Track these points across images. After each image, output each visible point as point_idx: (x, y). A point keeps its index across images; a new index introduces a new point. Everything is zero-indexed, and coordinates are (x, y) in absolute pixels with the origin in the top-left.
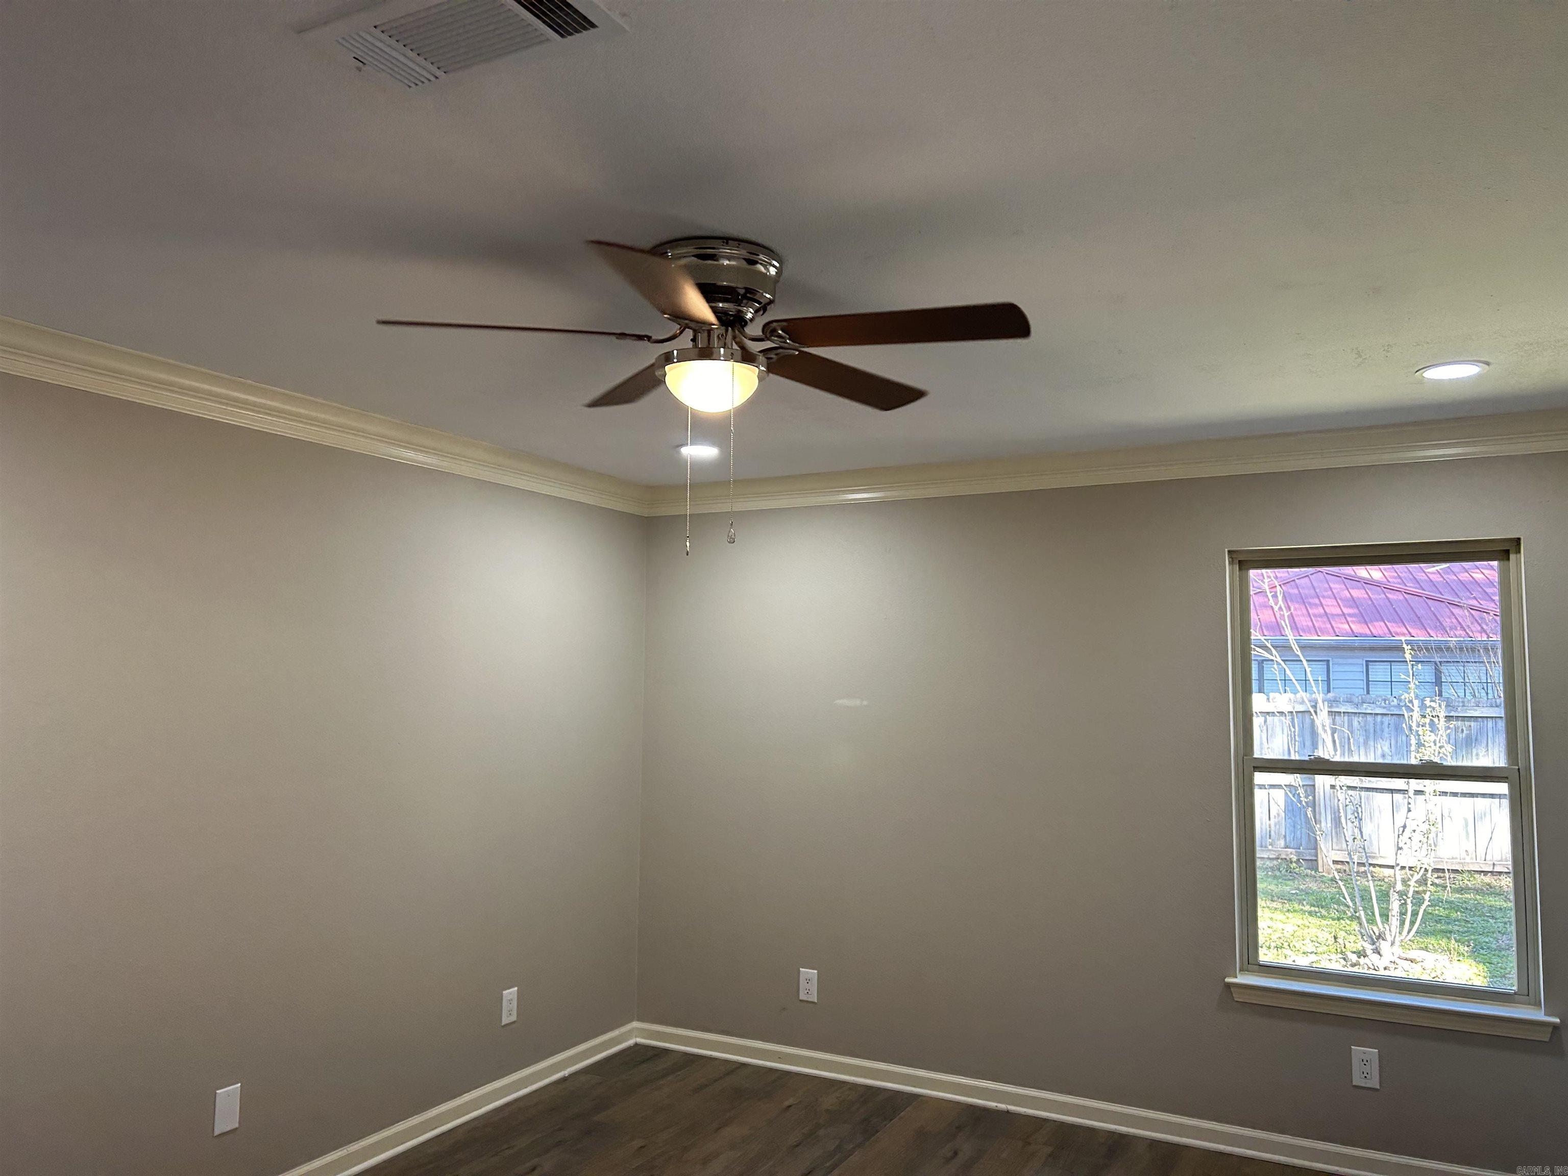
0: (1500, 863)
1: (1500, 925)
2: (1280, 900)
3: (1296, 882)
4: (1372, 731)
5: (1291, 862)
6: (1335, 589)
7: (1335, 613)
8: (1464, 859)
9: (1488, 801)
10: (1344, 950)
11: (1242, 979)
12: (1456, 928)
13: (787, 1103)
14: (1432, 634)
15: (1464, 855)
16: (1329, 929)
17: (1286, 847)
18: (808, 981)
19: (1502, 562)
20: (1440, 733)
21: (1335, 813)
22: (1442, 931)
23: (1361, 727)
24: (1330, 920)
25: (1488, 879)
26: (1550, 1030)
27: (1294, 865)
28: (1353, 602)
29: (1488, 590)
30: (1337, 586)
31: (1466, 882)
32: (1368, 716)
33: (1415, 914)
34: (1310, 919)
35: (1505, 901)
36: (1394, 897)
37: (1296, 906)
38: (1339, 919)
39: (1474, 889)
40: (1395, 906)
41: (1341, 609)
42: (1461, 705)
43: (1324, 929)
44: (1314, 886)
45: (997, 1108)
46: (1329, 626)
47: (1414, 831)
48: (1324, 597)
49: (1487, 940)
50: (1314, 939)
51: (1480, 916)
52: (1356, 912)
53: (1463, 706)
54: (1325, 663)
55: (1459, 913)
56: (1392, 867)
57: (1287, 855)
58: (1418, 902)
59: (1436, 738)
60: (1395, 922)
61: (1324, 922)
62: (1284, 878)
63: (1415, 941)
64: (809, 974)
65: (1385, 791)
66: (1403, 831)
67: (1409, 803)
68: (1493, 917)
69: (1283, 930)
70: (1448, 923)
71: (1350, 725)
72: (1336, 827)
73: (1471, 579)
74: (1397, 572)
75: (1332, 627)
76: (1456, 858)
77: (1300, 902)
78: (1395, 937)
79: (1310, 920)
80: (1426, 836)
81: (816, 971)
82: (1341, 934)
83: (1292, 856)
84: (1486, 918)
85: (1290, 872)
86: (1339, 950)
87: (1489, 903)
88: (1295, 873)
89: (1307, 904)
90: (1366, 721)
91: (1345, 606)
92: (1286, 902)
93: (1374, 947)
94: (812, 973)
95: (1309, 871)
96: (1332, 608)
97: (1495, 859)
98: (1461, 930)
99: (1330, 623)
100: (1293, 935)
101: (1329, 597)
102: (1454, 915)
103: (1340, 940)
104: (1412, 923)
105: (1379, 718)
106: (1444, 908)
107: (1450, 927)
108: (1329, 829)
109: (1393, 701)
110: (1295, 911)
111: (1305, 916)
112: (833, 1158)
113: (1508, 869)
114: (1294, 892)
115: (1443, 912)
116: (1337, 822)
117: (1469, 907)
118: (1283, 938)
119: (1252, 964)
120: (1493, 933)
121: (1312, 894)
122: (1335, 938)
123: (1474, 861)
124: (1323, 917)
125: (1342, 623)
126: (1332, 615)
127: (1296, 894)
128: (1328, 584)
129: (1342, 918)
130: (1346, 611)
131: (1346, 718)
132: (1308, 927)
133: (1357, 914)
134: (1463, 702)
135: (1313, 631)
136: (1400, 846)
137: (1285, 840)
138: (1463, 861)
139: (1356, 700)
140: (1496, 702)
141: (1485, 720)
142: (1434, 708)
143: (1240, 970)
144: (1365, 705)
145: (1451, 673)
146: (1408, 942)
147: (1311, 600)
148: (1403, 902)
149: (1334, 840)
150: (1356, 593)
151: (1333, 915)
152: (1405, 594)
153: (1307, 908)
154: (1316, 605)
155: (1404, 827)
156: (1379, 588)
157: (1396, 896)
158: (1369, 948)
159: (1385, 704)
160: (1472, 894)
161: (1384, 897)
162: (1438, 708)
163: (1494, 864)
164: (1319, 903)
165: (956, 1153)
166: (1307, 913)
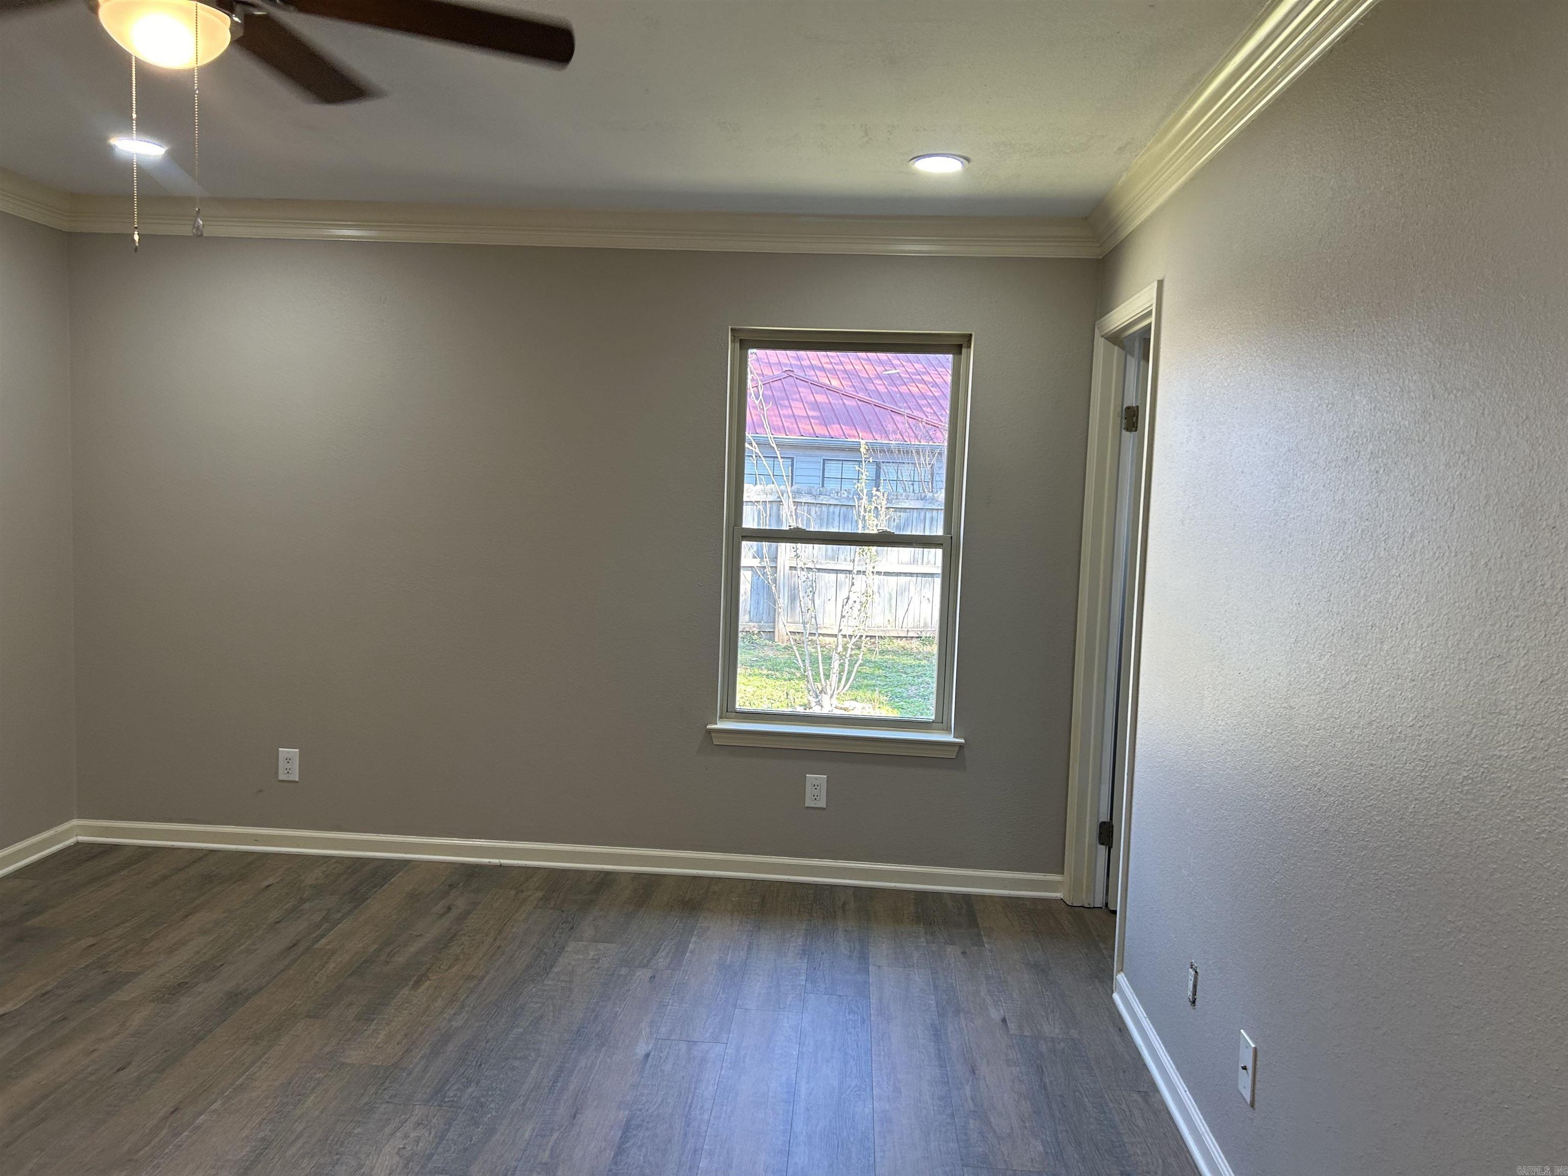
0: (913, 629)
1: (910, 678)
2: (743, 667)
3: (757, 651)
4: (825, 519)
5: (754, 635)
6: (803, 392)
7: (801, 415)
8: (886, 627)
9: (908, 578)
10: (793, 704)
11: (721, 725)
12: (879, 682)
13: (266, 883)
14: (876, 437)
15: (886, 623)
16: (782, 688)
17: (751, 621)
18: (288, 760)
19: (956, 356)
20: (882, 518)
21: (791, 591)
22: (867, 686)
23: (817, 516)
24: (783, 681)
25: (902, 643)
26: (957, 749)
27: (756, 636)
28: (816, 406)
29: (920, 402)
30: (804, 390)
31: (886, 646)
32: (824, 507)
33: (850, 673)
34: (767, 680)
35: (914, 660)
36: (836, 657)
37: (757, 671)
38: (790, 680)
39: (892, 651)
40: (836, 665)
41: (806, 412)
42: (895, 497)
43: (778, 688)
44: (771, 654)
45: (489, 864)
46: (795, 426)
47: (855, 602)
48: (793, 400)
49: (900, 691)
50: (769, 697)
51: (896, 672)
52: (805, 672)
53: (897, 499)
54: (790, 460)
55: (880, 671)
56: (836, 636)
57: (751, 628)
58: (852, 665)
59: (878, 522)
60: (834, 678)
61: (778, 683)
62: (747, 648)
63: (848, 694)
64: (289, 755)
65: (832, 572)
66: (847, 602)
67: (853, 579)
68: (905, 673)
69: (745, 691)
70: (872, 679)
71: (809, 512)
72: (791, 604)
73: (909, 392)
74: (852, 382)
75: (798, 427)
76: (881, 627)
77: (760, 667)
78: (834, 691)
79: (767, 682)
80: (864, 605)
81: (298, 750)
82: (792, 692)
83: (754, 629)
84: (900, 674)
85: (752, 643)
86: (790, 705)
87: (903, 662)
88: (756, 643)
89: (765, 668)
90: (821, 511)
91: (810, 409)
92: (748, 667)
93: (817, 700)
94: (294, 752)
95: (767, 641)
96: (799, 412)
97: (909, 626)
98: (882, 684)
99: (797, 423)
100: (753, 695)
101: (797, 400)
102: (877, 672)
103: (791, 697)
104: (847, 680)
105: (832, 508)
106: (870, 667)
107: (874, 681)
108: (786, 604)
109: (844, 494)
110: (755, 675)
111: (763, 679)
112: (320, 928)
113: (918, 634)
114: (754, 659)
115: (868, 670)
116: (793, 598)
117: (888, 666)
118: (745, 698)
119: (730, 712)
120: (905, 685)
121: (770, 660)
122: (787, 694)
123: (894, 628)
124: (777, 678)
125: (807, 424)
126: (799, 416)
127: (756, 661)
128: (798, 389)
129: (792, 679)
130: (811, 413)
131: (806, 508)
132: (766, 687)
133: (806, 674)
134: (897, 495)
135: (782, 430)
136: (843, 615)
137: (750, 615)
138: (885, 629)
139: (814, 493)
140: (921, 496)
141: (912, 511)
142: (878, 497)
143: (720, 718)
144: (822, 497)
145: (889, 471)
146: (842, 695)
147: (782, 402)
148: (842, 661)
149: (789, 615)
150: (821, 398)
151: (785, 676)
152: (858, 401)
153: (765, 672)
154: (786, 407)
155: (848, 598)
156: (837, 394)
157: (837, 657)
158: (813, 701)
159: (837, 495)
160: (891, 656)
161: (828, 659)
162: (881, 497)
163: (908, 631)
164: (775, 667)
165: (449, 908)
166: (765, 676)
